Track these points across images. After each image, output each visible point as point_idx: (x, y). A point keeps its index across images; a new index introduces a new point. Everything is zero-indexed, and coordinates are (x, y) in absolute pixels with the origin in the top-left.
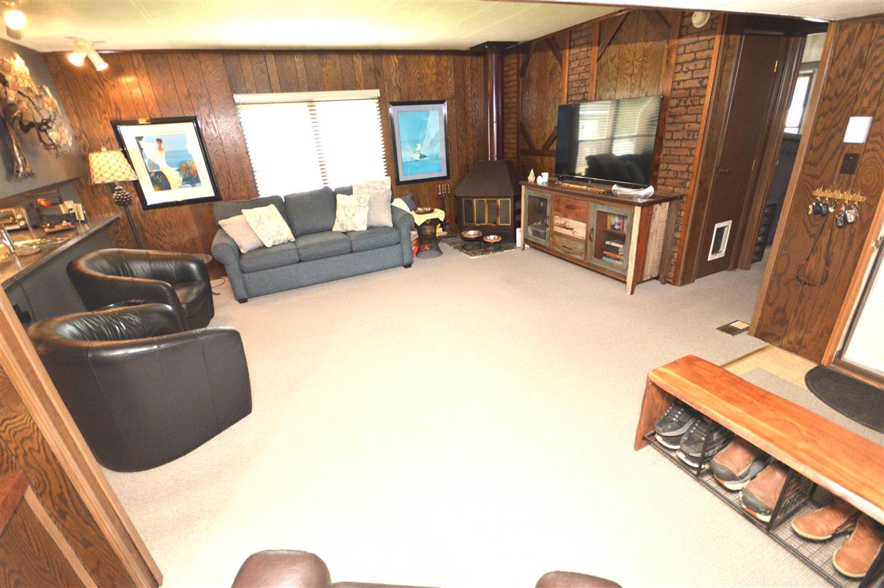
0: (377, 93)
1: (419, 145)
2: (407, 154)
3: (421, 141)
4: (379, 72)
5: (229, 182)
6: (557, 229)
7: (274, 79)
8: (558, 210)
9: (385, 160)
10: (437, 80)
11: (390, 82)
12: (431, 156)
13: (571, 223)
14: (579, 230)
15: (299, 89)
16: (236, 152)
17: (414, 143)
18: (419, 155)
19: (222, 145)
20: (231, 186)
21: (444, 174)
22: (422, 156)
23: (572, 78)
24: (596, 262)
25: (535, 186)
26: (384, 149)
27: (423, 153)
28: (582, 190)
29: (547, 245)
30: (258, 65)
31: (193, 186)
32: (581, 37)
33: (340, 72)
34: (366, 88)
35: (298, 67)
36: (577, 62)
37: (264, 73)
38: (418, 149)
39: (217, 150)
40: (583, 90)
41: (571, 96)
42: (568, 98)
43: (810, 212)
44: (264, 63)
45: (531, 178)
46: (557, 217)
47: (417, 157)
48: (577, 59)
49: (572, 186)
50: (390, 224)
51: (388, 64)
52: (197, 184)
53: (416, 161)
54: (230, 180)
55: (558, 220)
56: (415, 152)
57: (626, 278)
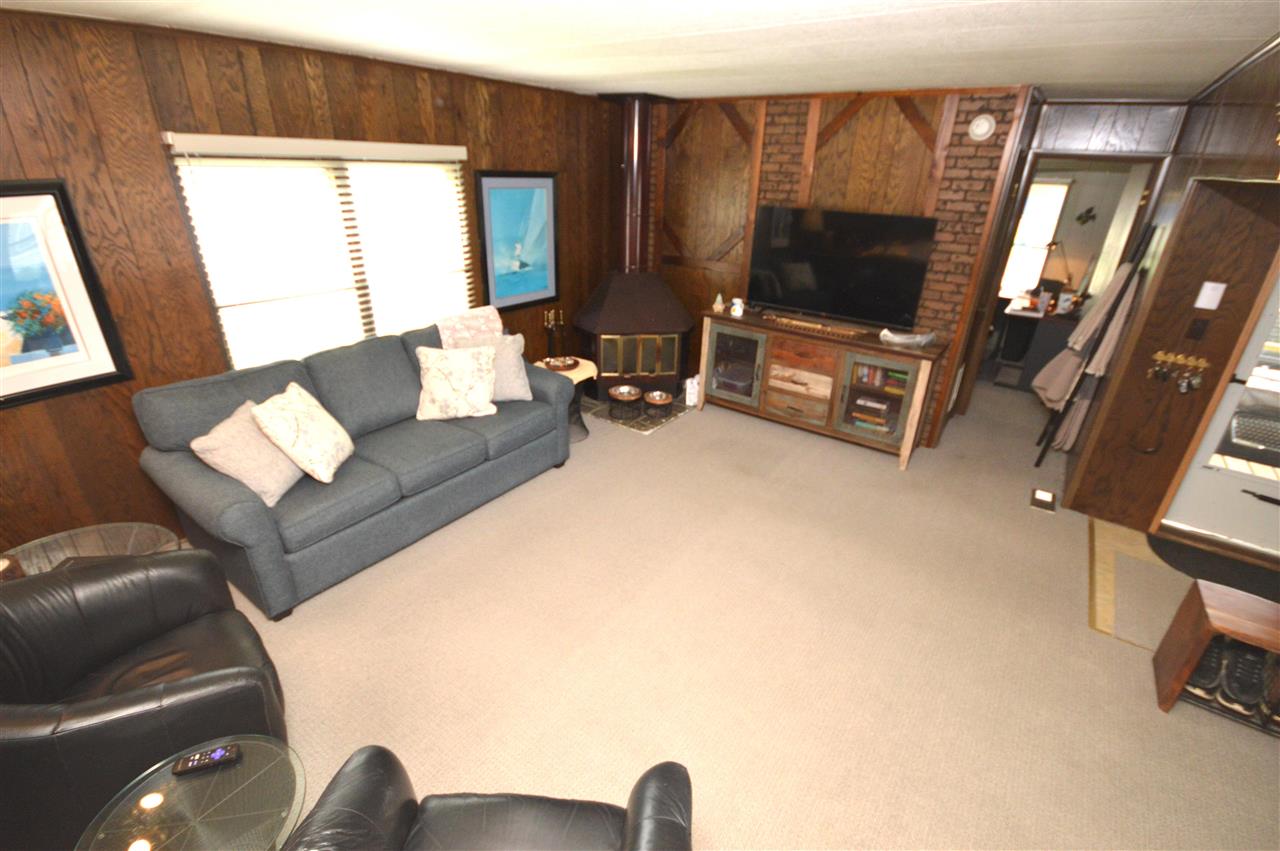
0: (460, 153)
1: (518, 246)
2: (501, 263)
3: (521, 240)
4: (459, 115)
5: (152, 336)
6: (773, 383)
7: (262, 104)
8: (779, 358)
9: (469, 274)
10: (544, 138)
11: (477, 136)
12: (534, 265)
13: (804, 375)
14: (820, 386)
15: (314, 134)
16: (169, 264)
17: (513, 241)
18: (518, 264)
19: (133, 251)
20: (157, 345)
21: (551, 292)
22: (523, 265)
23: (768, 167)
24: (847, 429)
25: (725, 318)
26: (468, 255)
27: (524, 260)
28: (814, 330)
29: (755, 404)
30: (224, 69)
31: (54, 354)
32: (785, 113)
33: (393, 105)
34: (439, 141)
35: (313, 86)
36: (779, 147)
37: (236, 89)
38: (518, 252)
39: (118, 262)
40: (788, 187)
41: (766, 191)
42: (759, 194)
43: (1149, 376)
44: (237, 67)
45: (718, 306)
46: (776, 366)
47: (516, 266)
48: (777, 142)
49: (794, 322)
50: (529, 397)
51: (474, 100)
52: (66, 348)
53: (515, 273)
54: (154, 331)
55: (777, 370)
56: (512, 258)
57: (899, 449)
